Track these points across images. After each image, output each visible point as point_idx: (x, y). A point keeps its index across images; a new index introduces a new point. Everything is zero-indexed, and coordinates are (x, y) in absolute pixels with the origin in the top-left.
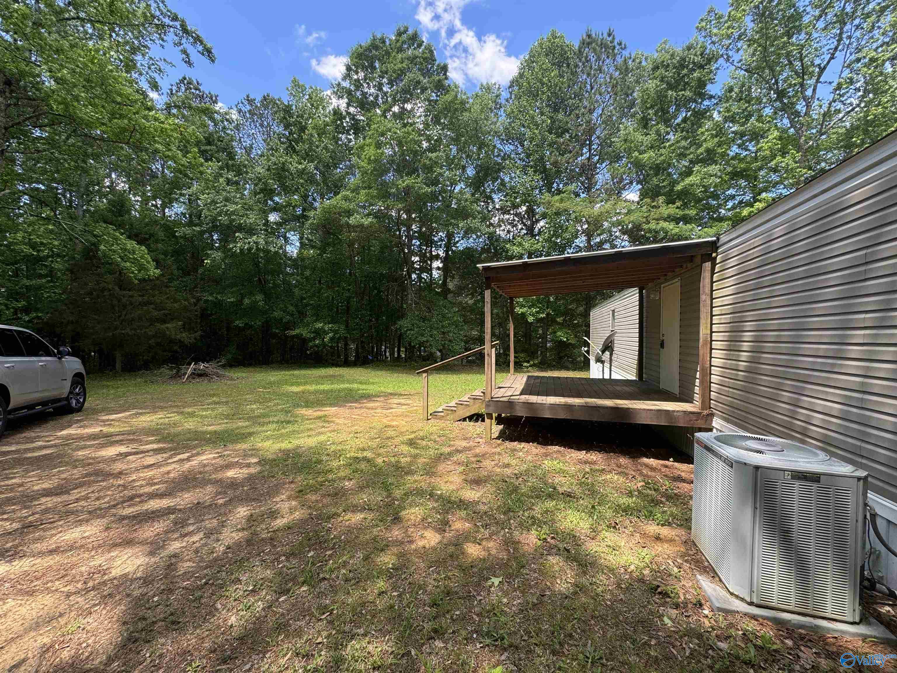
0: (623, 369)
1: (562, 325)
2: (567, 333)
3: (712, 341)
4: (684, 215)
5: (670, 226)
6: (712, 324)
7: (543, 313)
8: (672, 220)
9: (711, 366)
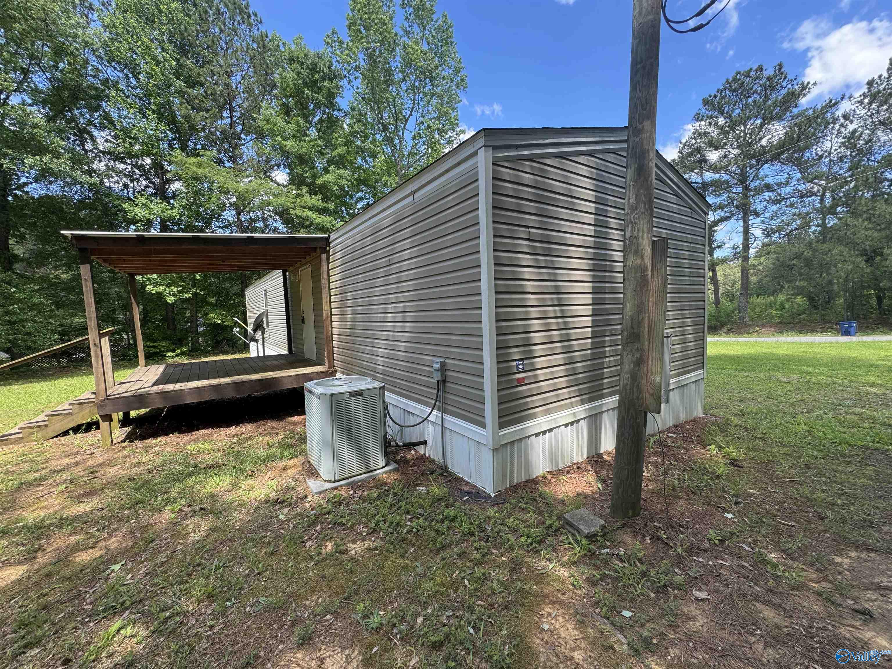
0: (277, 345)
1: (215, 306)
2: (222, 315)
3: (331, 315)
4: (325, 207)
5: (313, 215)
6: (331, 302)
7: (187, 292)
8: (316, 210)
9: (332, 334)
